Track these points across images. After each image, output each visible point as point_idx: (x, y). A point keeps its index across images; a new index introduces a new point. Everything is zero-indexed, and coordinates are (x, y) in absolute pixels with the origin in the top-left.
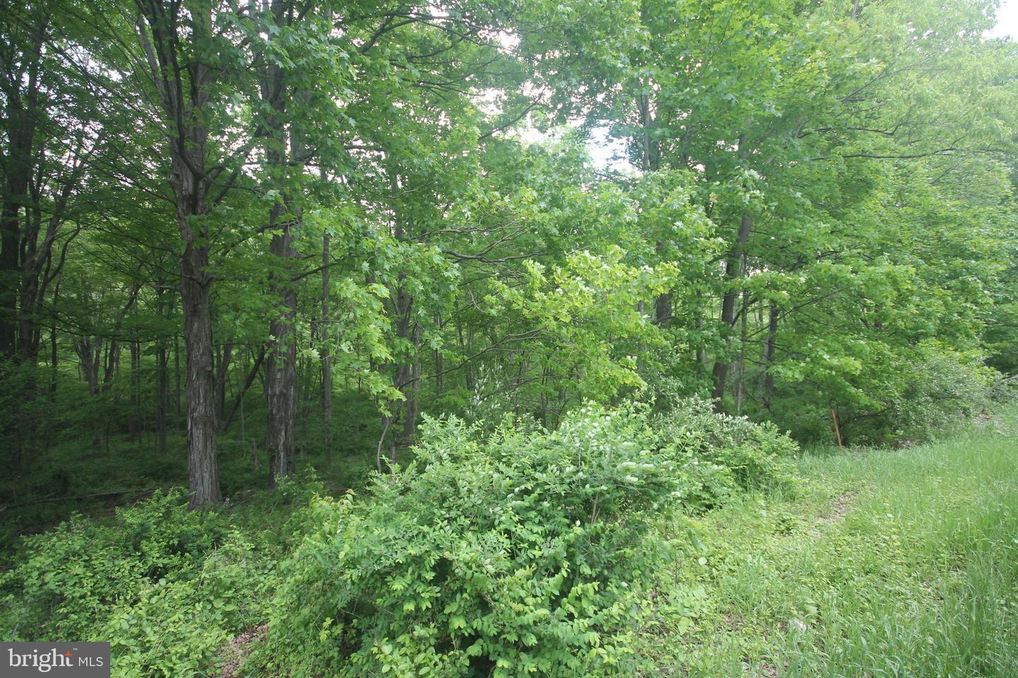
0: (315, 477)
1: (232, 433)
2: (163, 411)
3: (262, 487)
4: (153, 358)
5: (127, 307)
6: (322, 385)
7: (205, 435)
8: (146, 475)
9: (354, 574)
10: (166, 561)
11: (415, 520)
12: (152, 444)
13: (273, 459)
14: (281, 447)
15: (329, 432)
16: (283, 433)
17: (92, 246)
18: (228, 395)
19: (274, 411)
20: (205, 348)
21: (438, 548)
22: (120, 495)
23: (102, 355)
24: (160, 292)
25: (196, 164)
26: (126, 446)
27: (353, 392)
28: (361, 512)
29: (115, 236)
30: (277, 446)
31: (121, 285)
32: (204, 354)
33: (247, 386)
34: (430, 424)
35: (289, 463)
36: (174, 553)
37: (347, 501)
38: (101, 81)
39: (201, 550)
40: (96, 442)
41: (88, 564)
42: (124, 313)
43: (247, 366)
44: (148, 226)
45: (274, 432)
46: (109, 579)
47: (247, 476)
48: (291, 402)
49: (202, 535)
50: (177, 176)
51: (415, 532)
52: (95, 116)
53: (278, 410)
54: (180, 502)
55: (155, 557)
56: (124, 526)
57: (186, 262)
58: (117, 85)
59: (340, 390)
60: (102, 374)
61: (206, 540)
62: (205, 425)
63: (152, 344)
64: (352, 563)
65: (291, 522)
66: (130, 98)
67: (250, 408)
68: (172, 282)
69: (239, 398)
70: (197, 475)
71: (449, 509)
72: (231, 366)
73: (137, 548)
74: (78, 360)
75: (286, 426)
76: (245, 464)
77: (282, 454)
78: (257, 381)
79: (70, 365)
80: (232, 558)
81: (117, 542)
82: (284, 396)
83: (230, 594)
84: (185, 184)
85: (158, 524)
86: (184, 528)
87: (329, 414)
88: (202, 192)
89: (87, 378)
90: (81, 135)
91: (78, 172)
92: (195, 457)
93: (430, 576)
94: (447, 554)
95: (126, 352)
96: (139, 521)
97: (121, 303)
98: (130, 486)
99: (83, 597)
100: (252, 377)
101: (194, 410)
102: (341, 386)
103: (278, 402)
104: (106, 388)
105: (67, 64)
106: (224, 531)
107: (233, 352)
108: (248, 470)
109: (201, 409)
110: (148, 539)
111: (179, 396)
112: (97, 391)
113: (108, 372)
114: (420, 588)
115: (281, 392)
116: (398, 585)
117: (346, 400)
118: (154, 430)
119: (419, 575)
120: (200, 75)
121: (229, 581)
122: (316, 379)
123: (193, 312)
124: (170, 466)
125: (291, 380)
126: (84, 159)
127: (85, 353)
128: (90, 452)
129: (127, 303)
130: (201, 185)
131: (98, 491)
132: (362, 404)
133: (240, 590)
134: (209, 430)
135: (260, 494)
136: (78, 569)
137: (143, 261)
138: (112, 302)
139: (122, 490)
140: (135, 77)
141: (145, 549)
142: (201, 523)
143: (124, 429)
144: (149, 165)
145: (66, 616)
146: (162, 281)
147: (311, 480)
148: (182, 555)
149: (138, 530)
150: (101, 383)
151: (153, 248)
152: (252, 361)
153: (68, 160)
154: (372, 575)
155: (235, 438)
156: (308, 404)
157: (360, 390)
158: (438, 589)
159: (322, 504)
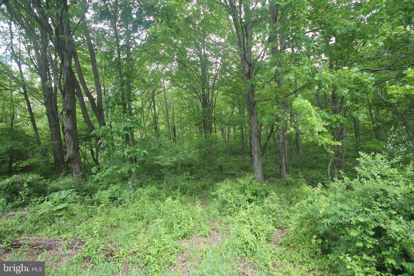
0: (302, 176)
1: (264, 157)
2: (243, 148)
3: (277, 177)
4: (239, 131)
5: (231, 115)
6: (297, 140)
7: (258, 157)
8: (241, 169)
9: (329, 221)
10: (252, 198)
11: (361, 204)
12: (241, 159)
13: (281, 167)
14: (283, 163)
15: (301, 159)
16: (284, 158)
17: (222, 97)
18: (262, 143)
19: (280, 150)
20: (256, 126)
21: (375, 220)
22: (234, 174)
23: (226, 130)
24: (240, 109)
25: (249, 61)
26: (234, 159)
27: (310, 142)
28: (324, 194)
29: (227, 93)
30: (282, 163)
31: (229, 108)
32: (256, 129)
33: (268, 140)
34: (364, 157)
35: (287, 170)
36: (254, 195)
37: (319, 189)
38: (219, 44)
39: (262, 197)
40: (227, 157)
41: (232, 193)
42: (231, 117)
43: (267, 133)
44: (236, 87)
45: (281, 158)
46: (238, 199)
47: (271, 173)
48: (286, 146)
49: (261, 191)
50: (243, 67)
51: (361, 210)
52: (219, 55)
53: (282, 149)
54: (254, 179)
55: (249, 196)
56: (240, 183)
57: (248, 97)
58: (224, 43)
59: (304, 142)
60: (227, 137)
61: (263, 193)
62: (258, 153)
63: (238, 126)
64: (326, 216)
65: (292, 193)
66: (227, 46)
67: (270, 148)
68: (243, 105)
69: (266, 144)
70: (257, 170)
71: (381, 202)
72: (262, 133)
73: (244, 192)
74: (221, 132)
75: (285, 155)
76: (270, 168)
77: (284, 166)
78: (271, 138)
79: (219, 133)
80: (273, 202)
81: (239, 188)
82: (283, 143)
83: (274, 214)
84: (246, 69)
85: (249, 185)
86: (256, 187)
87: (301, 151)
88: (251, 71)
89: (223, 138)
90: (217, 63)
91: (216, 74)
92: (255, 164)
93: (372, 233)
94: (382, 225)
95: (232, 129)
96: (244, 183)
97: (230, 114)
98: (237, 172)
99: (232, 203)
100: (269, 137)
101: (254, 148)
102: (304, 140)
103: (281, 146)
104: (228, 141)
105: (211, 42)
106: (268, 191)
107: (262, 128)
108: (271, 171)
109: (256, 148)
110: (247, 189)
111: (247, 143)
112: (226, 142)
113: (228, 136)
114: (366, 238)
115: (282, 142)
116: (353, 233)
117: (307, 146)
118: (241, 154)
119: (365, 232)
120: (248, 28)
121: (274, 209)
122: (293, 137)
123: (251, 114)
124: (247, 167)
125: (285, 137)
126: (218, 70)
127: (222, 130)
128: (226, 160)
129: (231, 113)
130: (251, 68)
131: (230, 172)
132: (315, 147)
133: (277, 213)
134: (259, 155)
135: (277, 180)
136: (230, 195)
137: (234, 99)
138: (227, 114)
139: (235, 173)
140: (229, 38)
141: (246, 192)
142: (261, 187)
143: (234, 154)
144: (234, 67)
145: (228, 208)
146: (240, 105)
147: (300, 178)
148: (257, 197)
149: (244, 186)
150: (227, 139)
151: (237, 94)
152: (269, 131)
153: (214, 72)
154: (337, 224)
155: (266, 159)
156: (291, 147)
157: (313, 141)
158: (377, 241)
159: (307, 189)
